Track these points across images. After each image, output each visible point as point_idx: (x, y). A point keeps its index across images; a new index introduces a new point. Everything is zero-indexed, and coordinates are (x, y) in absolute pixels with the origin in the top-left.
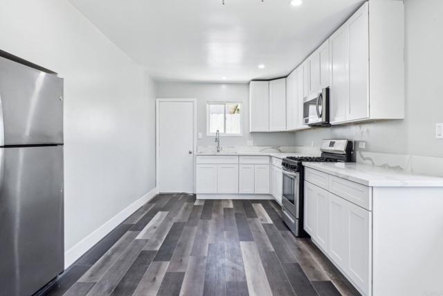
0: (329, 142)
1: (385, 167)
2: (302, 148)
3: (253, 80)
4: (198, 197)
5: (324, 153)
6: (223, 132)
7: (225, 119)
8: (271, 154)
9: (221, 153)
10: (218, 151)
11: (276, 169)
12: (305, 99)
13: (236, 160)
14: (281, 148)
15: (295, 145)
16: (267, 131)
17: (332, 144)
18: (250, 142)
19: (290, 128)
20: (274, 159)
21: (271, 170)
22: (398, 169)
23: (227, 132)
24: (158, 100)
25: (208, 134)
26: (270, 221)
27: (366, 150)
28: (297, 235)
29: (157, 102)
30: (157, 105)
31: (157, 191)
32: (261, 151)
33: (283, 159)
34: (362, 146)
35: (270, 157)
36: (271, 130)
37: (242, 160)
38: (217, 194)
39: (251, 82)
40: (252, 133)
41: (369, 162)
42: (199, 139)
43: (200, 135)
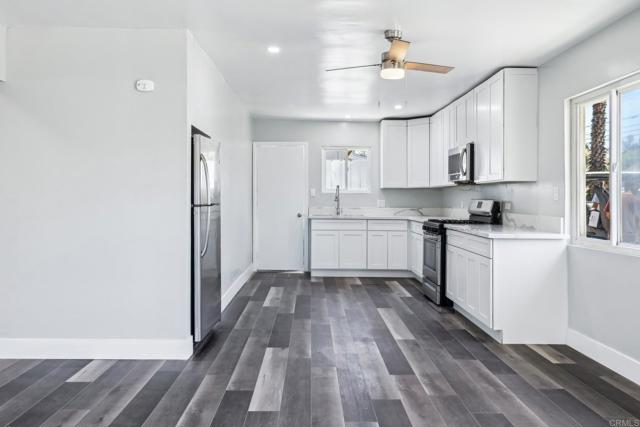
0: (477, 202)
1: (524, 228)
2: (450, 210)
3: (386, 119)
4: (313, 274)
5: (473, 215)
6: (345, 188)
7: (347, 170)
8: (411, 218)
9: (341, 216)
10: (338, 213)
11: (415, 236)
12: (450, 151)
13: (363, 226)
14: (423, 210)
15: (442, 206)
16: (405, 186)
17: (480, 205)
18: (381, 202)
19: (434, 184)
20: (414, 225)
21: (409, 238)
22: (532, 229)
23: (350, 188)
24: (255, 144)
25: (323, 191)
26: (409, 295)
27: (511, 211)
28: (438, 303)
29: (255, 147)
30: (254, 151)
31: (254, 268)
32: (395, 214)
33: (425, 223)
34: (508, 207)
35: (409, 221)
36: (410, 186)
37: (372, 226)
38: (339, 270)
39: (383, 121)
40: (384, 190)
41: (512, 223)
42: (311, 197)
43: (313, 191)
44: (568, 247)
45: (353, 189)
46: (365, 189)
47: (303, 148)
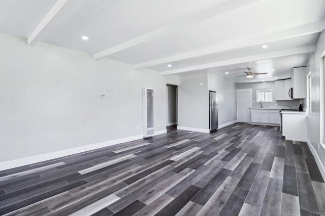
3: (277, 80)
4: (252, 124)
7: (265, 94)
10: (261, 108)
13: (268, 111)
14: (292, 107)
18: (276, 104)
25: (257, 102)
29: (237, 91)
31: (237, 121)
37: (270, 111)
38: (260, 123)
40: (277, 101)
42: (253, 103)
43: (254, 102)
44: (307, 116)
45: (266, 100)
46: (271, 100)
47: (251, 90)
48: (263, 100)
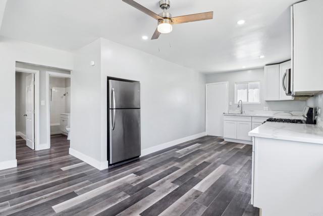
3: (267, 65)
4: (225, 140)
6: (246, 101)
7: (248, 92)
9: (243, 115)
10: (241, 113)
13: (249, 119)
14: (292, 113)
18: (266, 108)
23: (249, 101)
24: (207, 85)
25: (235, 103)
29: (206, 86)
30: (206, 88)
31: (206, 134)
32: (274, 114)
37: (254, 120)
38: (237, 140)
39: (266, 67)
40: (267, 102)
42: (229, 106)
43: (231, 103)
47: (226, 84)
48: (244, 100)
